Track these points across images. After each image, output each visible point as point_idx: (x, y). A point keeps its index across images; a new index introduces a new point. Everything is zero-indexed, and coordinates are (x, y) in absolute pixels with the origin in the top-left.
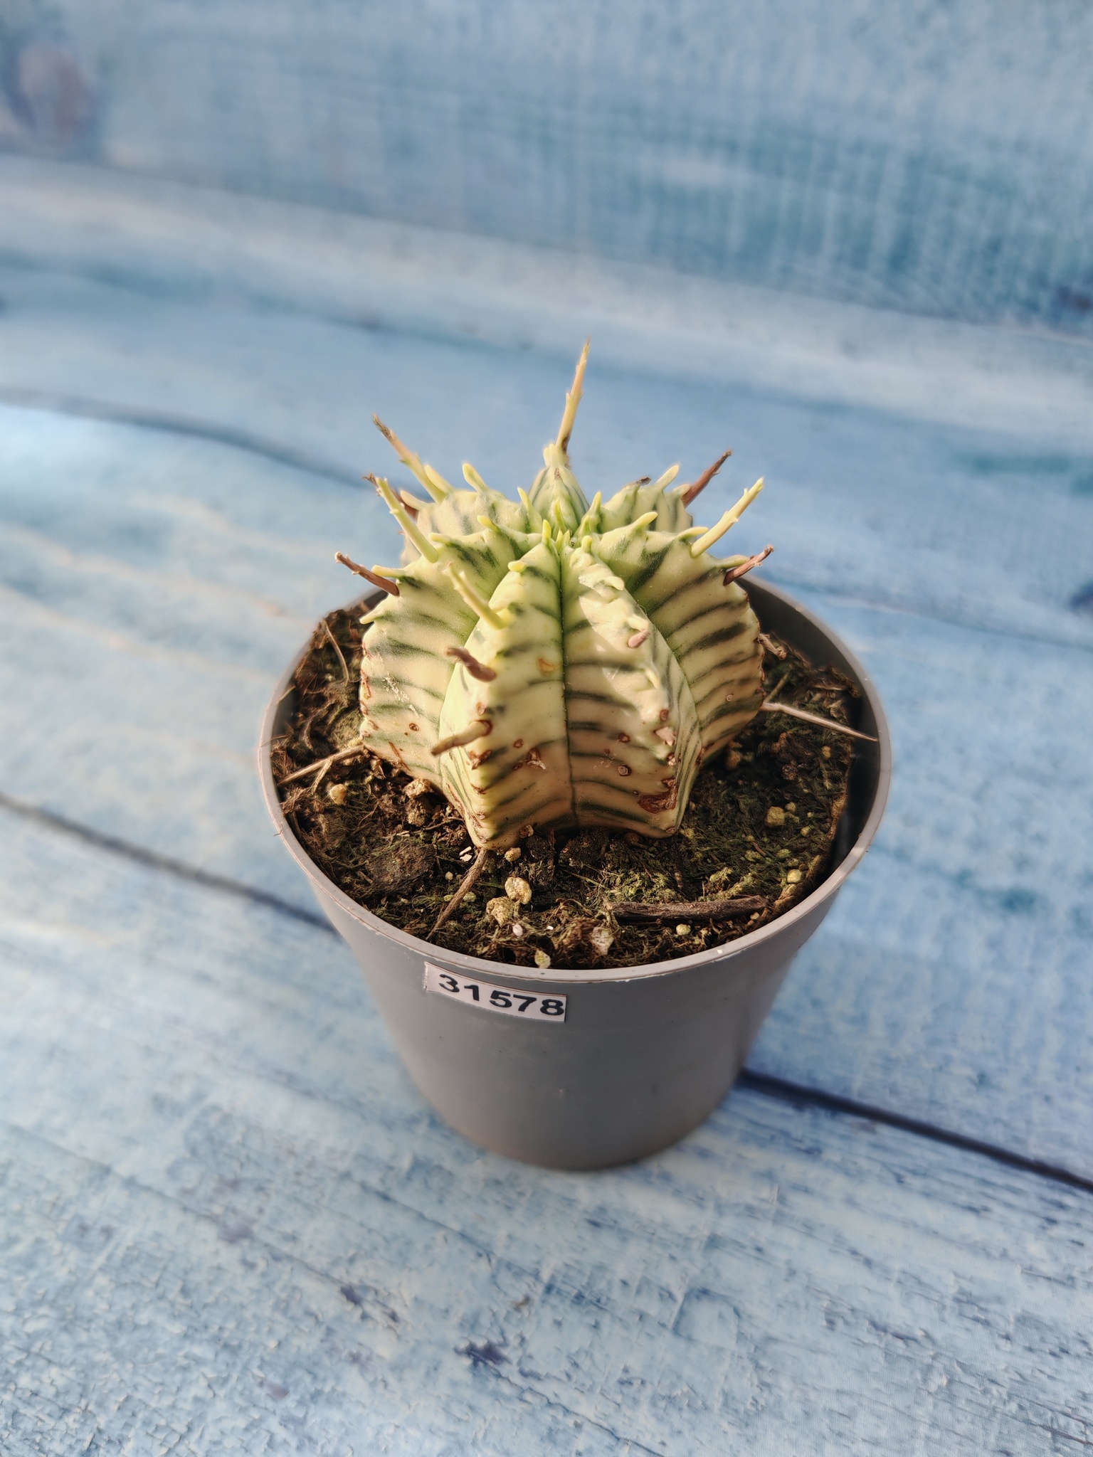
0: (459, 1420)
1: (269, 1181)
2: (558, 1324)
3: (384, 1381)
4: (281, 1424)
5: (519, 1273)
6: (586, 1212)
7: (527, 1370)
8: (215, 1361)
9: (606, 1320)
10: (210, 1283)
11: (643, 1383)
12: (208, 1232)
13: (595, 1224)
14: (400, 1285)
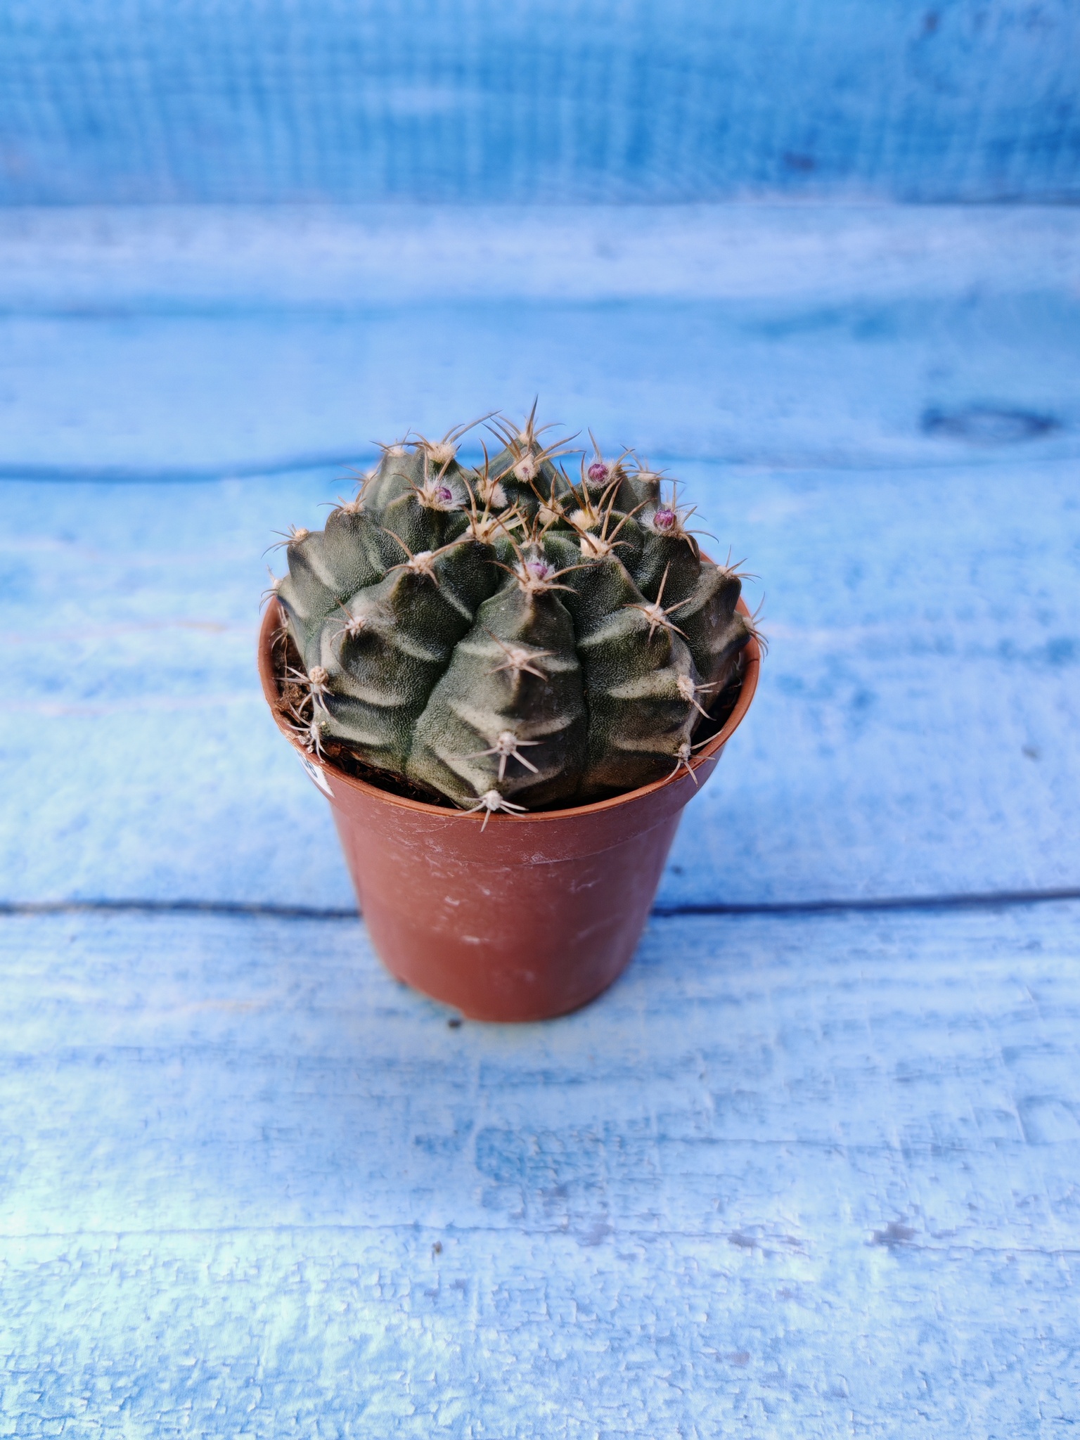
0: (914, 1304)
1: (593, 1175)
2: (935, 1179)
3: (826, 1302)
4: (764, 1387)
5: (872, 1152)
6: (889, 1074)
7: (937, 1232)
8: (660, 1360)
9: (971, 1160)
10: (602, 1290)
11: (1036, 1198)
12: (568, 1244)
13: (905, 1081)
14: (778, 1211)
